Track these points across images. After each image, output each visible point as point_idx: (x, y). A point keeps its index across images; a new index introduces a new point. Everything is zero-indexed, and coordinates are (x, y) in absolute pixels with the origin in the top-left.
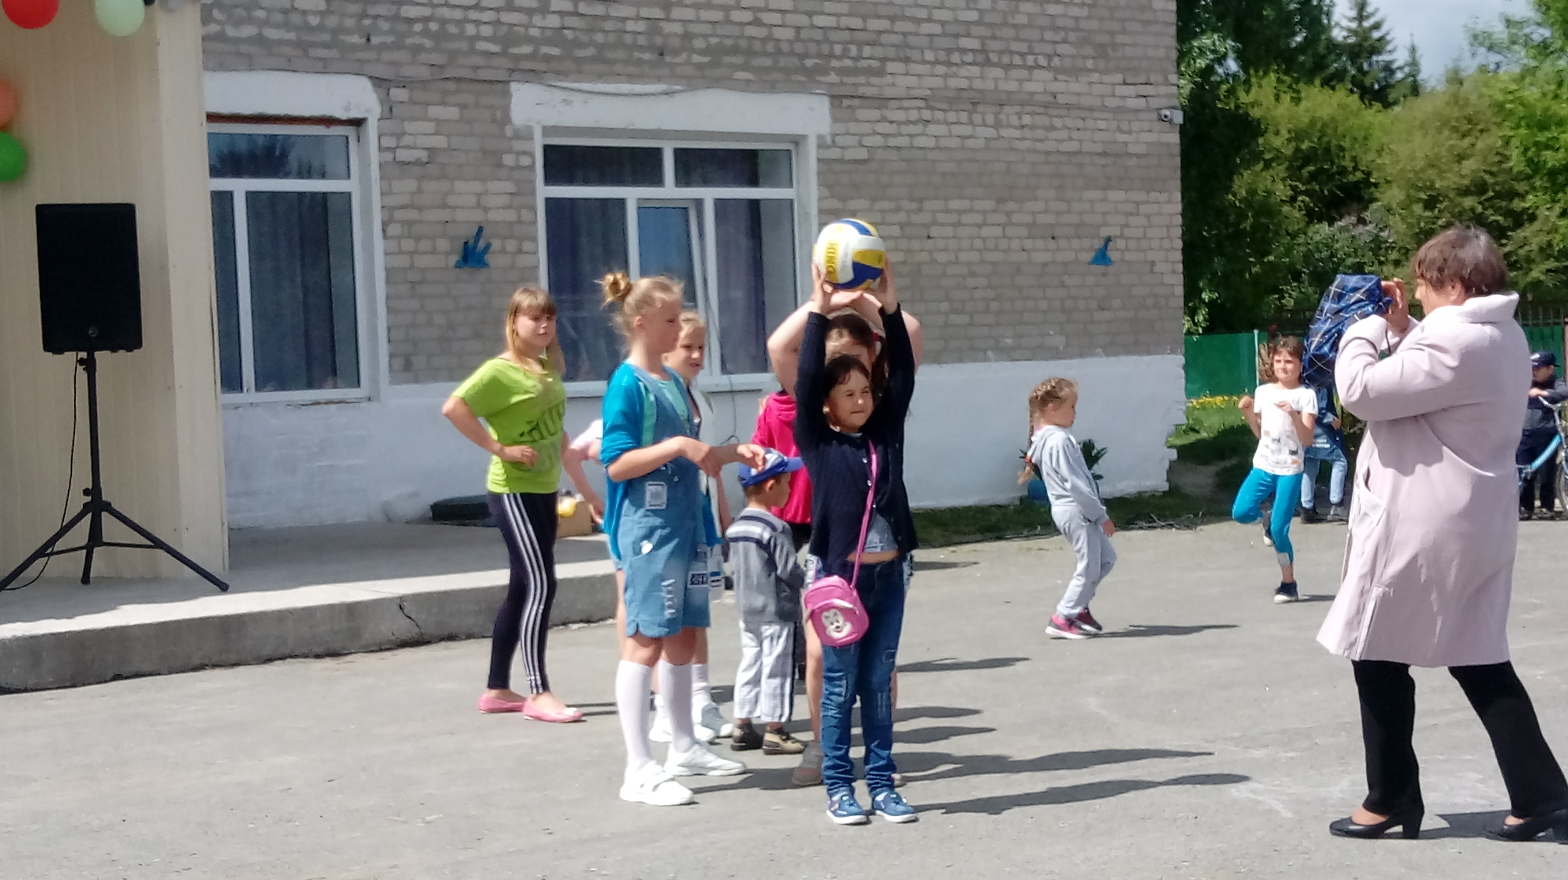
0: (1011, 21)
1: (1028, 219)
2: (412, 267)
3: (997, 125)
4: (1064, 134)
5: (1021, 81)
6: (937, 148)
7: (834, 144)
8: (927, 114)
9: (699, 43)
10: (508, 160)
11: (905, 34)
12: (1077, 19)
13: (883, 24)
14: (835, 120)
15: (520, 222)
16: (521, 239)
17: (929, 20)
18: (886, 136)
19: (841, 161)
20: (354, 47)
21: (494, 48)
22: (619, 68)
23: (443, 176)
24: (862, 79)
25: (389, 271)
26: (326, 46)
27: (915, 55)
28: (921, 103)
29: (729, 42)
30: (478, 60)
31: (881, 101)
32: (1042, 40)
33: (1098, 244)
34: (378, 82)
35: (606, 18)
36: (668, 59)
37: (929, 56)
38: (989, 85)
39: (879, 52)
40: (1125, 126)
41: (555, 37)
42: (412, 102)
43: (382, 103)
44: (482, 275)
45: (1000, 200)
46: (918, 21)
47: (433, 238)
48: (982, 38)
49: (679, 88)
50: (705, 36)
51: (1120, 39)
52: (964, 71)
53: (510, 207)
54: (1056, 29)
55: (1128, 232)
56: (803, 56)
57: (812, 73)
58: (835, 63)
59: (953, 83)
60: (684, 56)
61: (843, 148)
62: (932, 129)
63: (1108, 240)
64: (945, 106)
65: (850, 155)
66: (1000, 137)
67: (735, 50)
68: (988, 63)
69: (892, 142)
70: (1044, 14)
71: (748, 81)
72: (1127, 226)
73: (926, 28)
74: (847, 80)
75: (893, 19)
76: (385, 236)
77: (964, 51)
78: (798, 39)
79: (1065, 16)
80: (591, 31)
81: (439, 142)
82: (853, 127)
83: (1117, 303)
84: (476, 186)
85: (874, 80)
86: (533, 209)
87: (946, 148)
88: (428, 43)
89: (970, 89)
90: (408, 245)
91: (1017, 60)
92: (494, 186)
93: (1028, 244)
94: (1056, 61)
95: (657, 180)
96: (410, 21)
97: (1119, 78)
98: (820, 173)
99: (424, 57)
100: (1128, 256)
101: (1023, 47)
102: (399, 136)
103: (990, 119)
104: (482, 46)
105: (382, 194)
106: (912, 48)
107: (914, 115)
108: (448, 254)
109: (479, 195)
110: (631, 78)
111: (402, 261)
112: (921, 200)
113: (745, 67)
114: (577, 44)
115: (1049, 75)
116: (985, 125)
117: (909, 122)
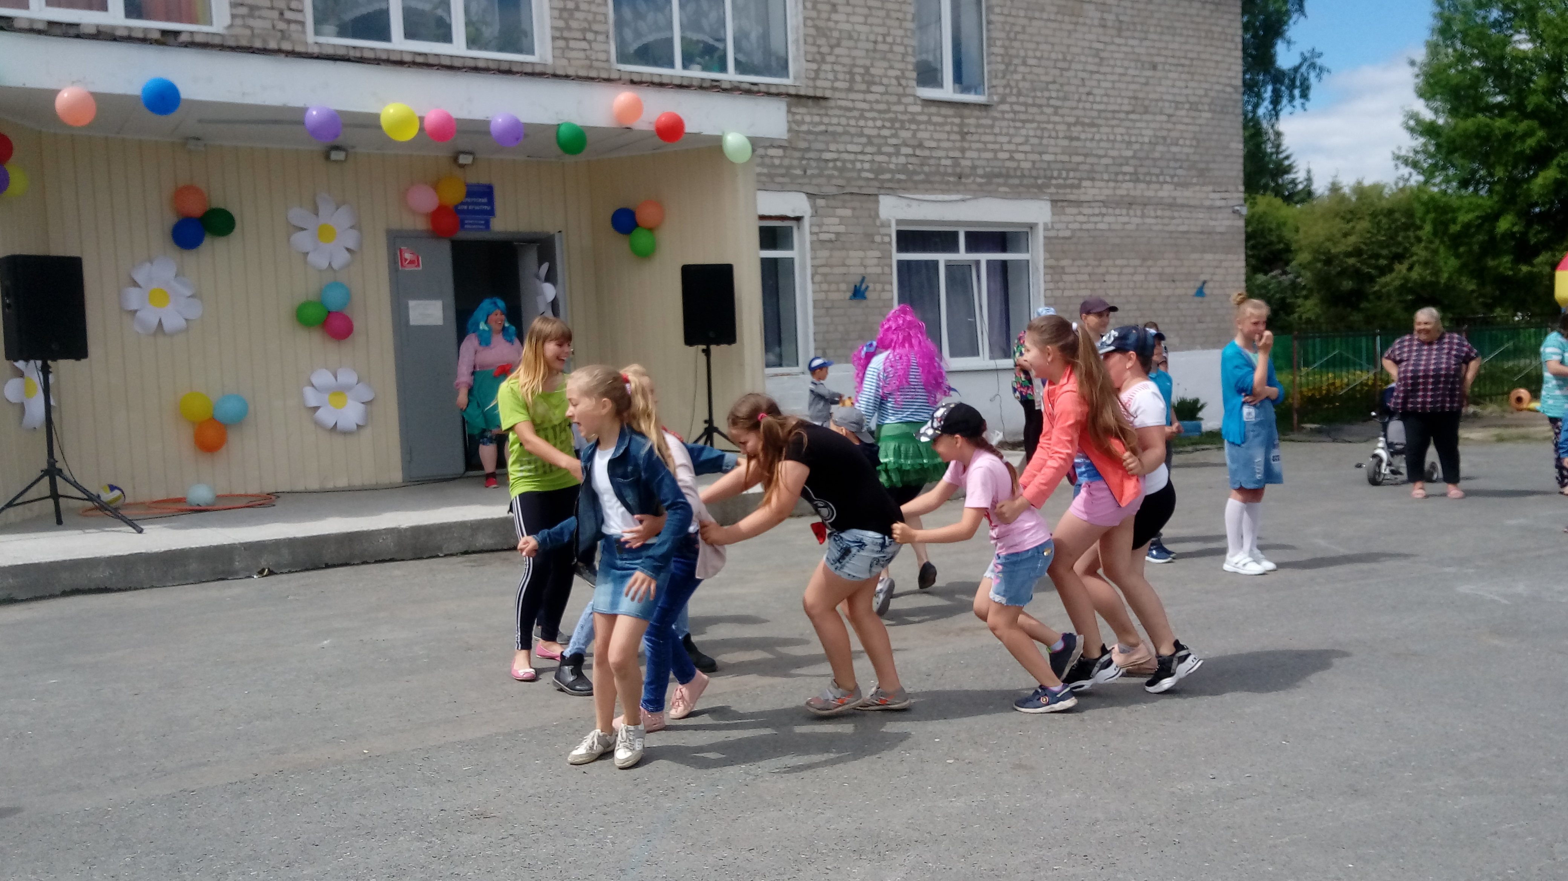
0: (1151, 156)
1: (1159, 270)
2: (827, 299)
3: (1143, 216)
4: (1179, 221)
5: (1156, 191)
6: (1110, 230)
7: (1053, 228)
8: (1104, 210)
9: (980, 171)
10: (878, 239)
11: (1092, 165)
12: (1188, 154)
13: (1080, 159)
14: (1053, 214)
15: (883, 274)
16: (883, 283)
17: (1105, 156)
18: (1082, 223)
19: (1057, 238)
20: (797, 176)
21: (871, 176)
22: (936, 186)
23: (843, 249)
24: (1068, 191)
25: (815, 301)
26: (783, 176)
27: (1098, 176)
28: (1101, 204)
29: (996, 170)
30: (862, 183)
31: (1079, 203)
32: (1168, 167)
33: (1198, 285)
34: (810, 196)
35: (931, 157)
36: (963, 180)
37: (1106, 177)
38: (1138, 193)
39: (1078, 175)
40: (1214, 216)
41: (903, 169)
42: (828, 207)
43: (812, 208)
44: (864, 303)
45: (1144, 260)
46: (1100, 157)
47: (837, 283)
48: (1135, 166)
49: (968, 197)
50: (984, 167)
51: (1212, 166)
52: (1125, 185)
53: (878, 265)
54: (1176, 160)
55: (1216, 278)
56: (1036, 178)
57: (1040, 188)
58: (1054, 182)
59: (1120, 192)
60: (972, 178)
61: (1058, 230)
62: (1107, 219)
63: (1204, 282)
64: (1114, 206)
65: (1062, 234)
66: (1144, 223)
67: (999, 175)
68: (1137, 180)
69: (1085, 226)
70: (1169, 152)
71: (1006, 193)
72: (1214, 274)
73: (1104, 161)
74: (1061, 191)
75: (1086, 155)
76: (813, 283)
77: (1125, 174)
78: (1034, 167)
79: (1181, 153)
80: (922, 165)
81: (842, 229)
82: (1063, 218)
83: (1208, 319)
84: (861, 254)
85: (1075, 191)
86: (891, 266)
87: (1115, 230)
88: (836, 173)
89: (1128, 195)
90: (825, 287)
91: (1154, 179)
92: (871, 254)
93: (1159, 284)
94: (1176, 179)
95: (954, 248)
96: (827, 161)
97: (1210, 188)
98: (1045, 245)
99: (834, 182)
100: (1216, 292)
101: (1157, 171)
102: (820, 226)
103: (1139, 213)
104: (865, 175)
105: (812, 259)
106: (1096, 172)
107: (1097, 211)
108: (845, 292)
109: (862, 258)
110: (943, 192)
111: (822, 296)
112: (1100, 260)
113: (1005, 185)
114: (915, 172)
115: (1171, 187)
116: (1136, 216)
117: (1094, 215)
